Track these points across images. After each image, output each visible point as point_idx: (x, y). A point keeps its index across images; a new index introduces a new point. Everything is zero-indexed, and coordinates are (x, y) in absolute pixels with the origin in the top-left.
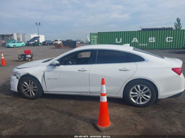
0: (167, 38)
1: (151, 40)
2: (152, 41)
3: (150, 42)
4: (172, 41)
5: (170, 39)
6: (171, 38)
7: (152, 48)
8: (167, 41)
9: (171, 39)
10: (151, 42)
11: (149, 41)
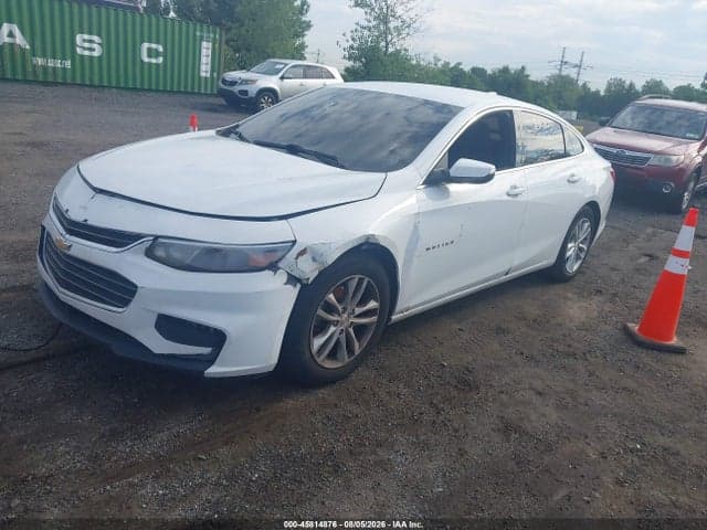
0: (146, 45)
1: (86, 45)
2: (91, 49)
3: (82, 56)
4: (161, 60)
5: (153, 53)
6: (156, 50)
7: (91, 80)
8: (146, 59)
9: (157, 54)
10: (86, 53)
11: (79, 50)
